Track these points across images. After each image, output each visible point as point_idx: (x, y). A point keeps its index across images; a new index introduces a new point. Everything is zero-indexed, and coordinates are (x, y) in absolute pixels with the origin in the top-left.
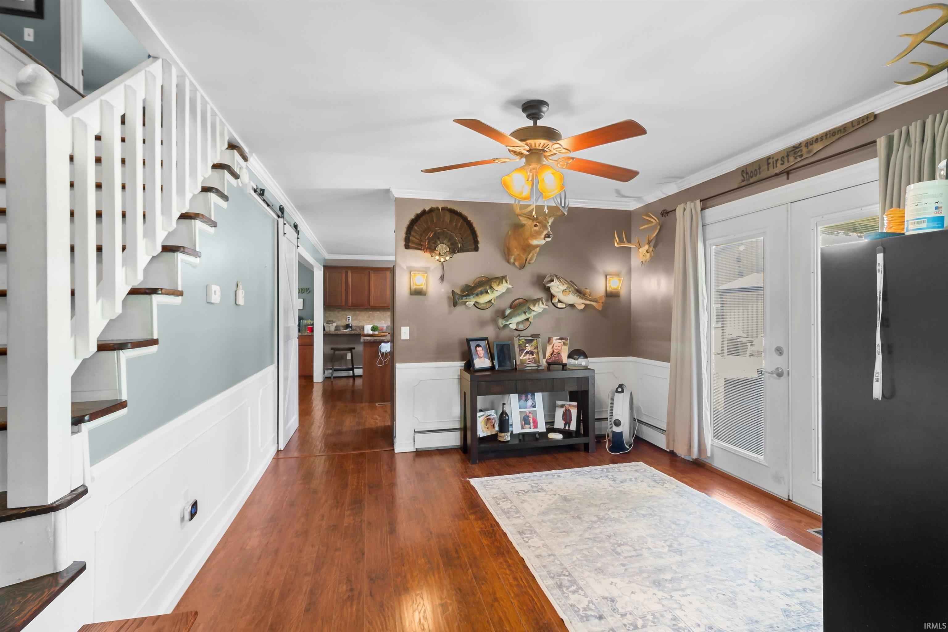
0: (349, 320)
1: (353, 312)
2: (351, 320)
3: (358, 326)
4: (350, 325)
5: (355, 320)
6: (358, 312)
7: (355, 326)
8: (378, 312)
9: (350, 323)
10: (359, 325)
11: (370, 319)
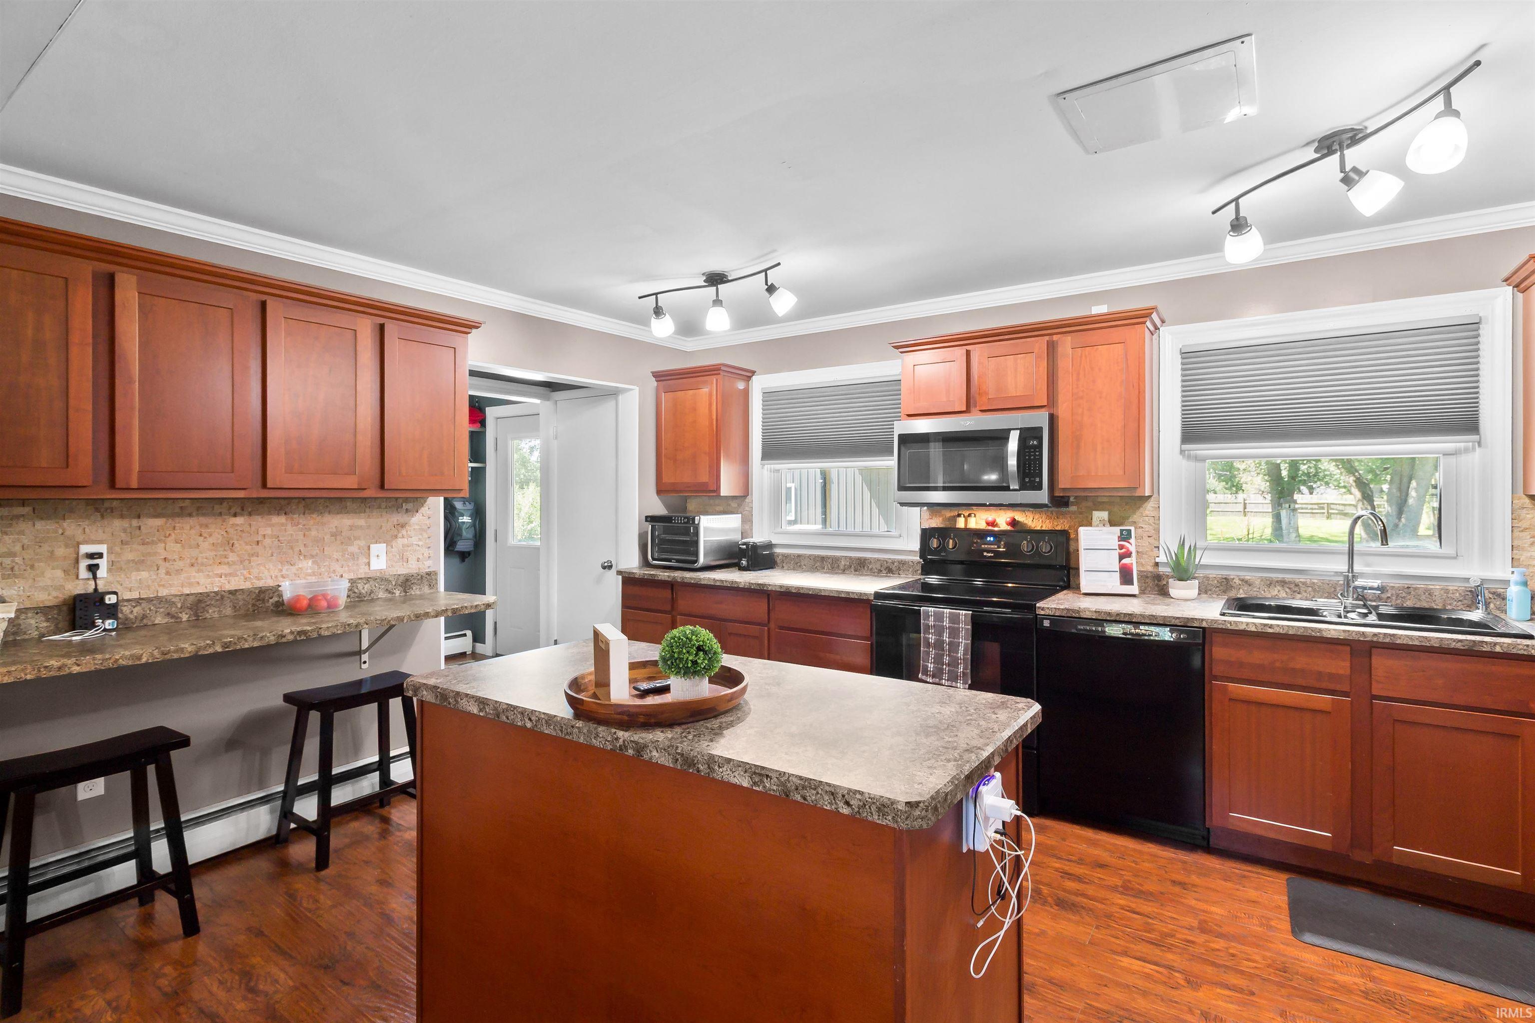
0: (93, 569)
1: (118, 524)
2: (110, 570)
3: (159, 599)
4: (111, 599)
5: (139, 564)
6: (158, 522)
7: (138, 601)
8: (282, 519)
9: (101, 588)
10: (163, 592)
11: (232, 557)
